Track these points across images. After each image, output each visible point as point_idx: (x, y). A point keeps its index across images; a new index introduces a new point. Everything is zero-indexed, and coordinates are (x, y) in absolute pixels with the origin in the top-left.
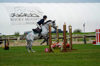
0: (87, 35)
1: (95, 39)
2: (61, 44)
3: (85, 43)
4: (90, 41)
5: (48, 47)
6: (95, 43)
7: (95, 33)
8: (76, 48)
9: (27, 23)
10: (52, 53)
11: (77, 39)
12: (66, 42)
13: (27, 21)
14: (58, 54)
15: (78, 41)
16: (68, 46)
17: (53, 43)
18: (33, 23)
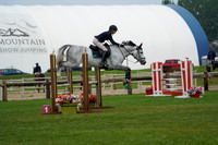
1: (150, 83)
2: (77, 95)
3: (130, 93)
4: (141, 88)
5: (50, 102)
6: (150, 92)
7: (150, 70)
8: (110, 104)
9: (2, 51)
10: (57, 117)
11: (112, 84)
12: (89, 92)
13: (3, 46)
14: (72, 117)
15: (115, 88)
16: (93, 101)
17: (60, 93)
18: (16, 50)
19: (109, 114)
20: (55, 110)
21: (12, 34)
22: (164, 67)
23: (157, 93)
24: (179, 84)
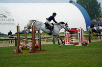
1: (64, 39)
2: (30, 44)
3: (54, 43)
5: (17, 48)
7: (64, 33)
8: (45, 48)
10: (20, 54)
11: (46, 39)
12: (35, 43)
14: (27, 55)
15: (47, 41)
16: (37, 47)
17: (21, 43)
20: (19, 52)
22: (70, 32)
23: (67, 44)
24: (77, 39)
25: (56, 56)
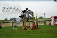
0: (46, 20)
1: (51, 22)
2: (31, 25)
3: (45, 24)
5: (24, 27)
6: (50, 24)
7: (50, 18)
8: (40, 27)
9: (12, 13)
11: (40, 22)
12: (34, 24)
13: (12, 12)
14: (30, 31)
15: (41, 23)
16: (35, 26)
17: (27, 24)
18: (15, 13)
19: (40, 30)
20: (25, 29)
21: (14, 9)
22: (54, 18)
23: (52, 25)
25: (46, 32)
